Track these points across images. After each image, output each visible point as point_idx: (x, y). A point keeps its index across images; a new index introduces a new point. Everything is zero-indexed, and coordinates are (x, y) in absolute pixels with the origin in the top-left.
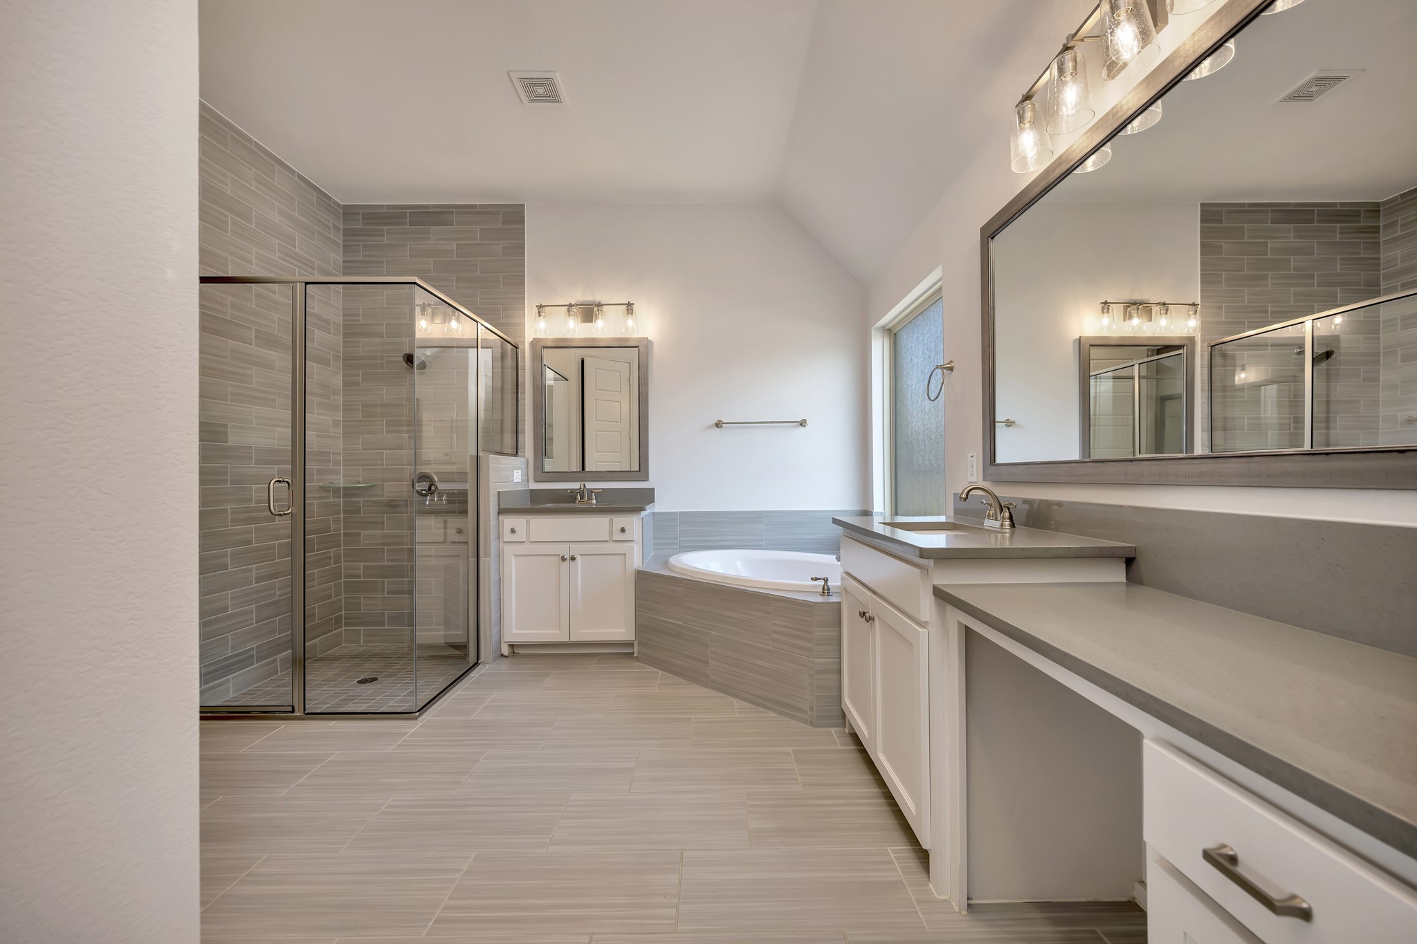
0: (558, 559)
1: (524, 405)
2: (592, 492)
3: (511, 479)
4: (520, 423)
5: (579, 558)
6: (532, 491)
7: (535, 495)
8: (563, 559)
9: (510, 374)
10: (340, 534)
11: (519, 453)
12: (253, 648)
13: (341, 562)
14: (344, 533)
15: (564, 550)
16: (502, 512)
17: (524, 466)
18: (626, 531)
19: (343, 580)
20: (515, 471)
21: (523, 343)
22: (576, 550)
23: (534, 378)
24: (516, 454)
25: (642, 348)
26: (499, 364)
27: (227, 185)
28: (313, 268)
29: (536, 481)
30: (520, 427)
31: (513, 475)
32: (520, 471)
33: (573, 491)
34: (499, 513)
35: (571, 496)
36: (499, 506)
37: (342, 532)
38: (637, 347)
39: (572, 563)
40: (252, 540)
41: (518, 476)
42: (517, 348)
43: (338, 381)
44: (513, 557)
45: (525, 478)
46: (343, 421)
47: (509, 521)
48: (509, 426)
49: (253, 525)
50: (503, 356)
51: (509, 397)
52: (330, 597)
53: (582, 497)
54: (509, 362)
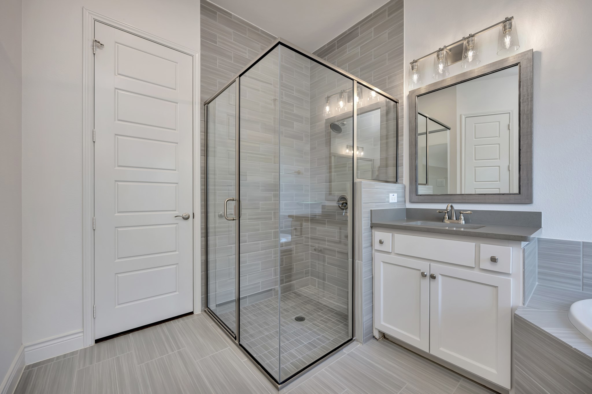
0: (419, 274)
1: (402, 145)
2: (461, 213)
3: (387, 200)
4: (399, 158)
5: (440, 278)
6: (408, 210)
7: (410, 214)
8: (423, 275)
9: (393, 123)
10: (309, 227)
11: (399, 181)
12: (259, 283)
13: (309, 243)
14: (311, 227)
15: (424, 267)
16: (373, 226)
17: (401, 191)
18: (499, 261)
19: (310, 252)
20: (391, 195)
21: (402, 98)
22: (436, 269)
23: (410, 122)
24: (396, 182)
25: (523, 64)
26: (385, 118)
27: (246, 53)
28: (293, 90)
29: (411, 202)
30: (399, 162)
31: (389, 197)
32: (396, 195)
33: (441, 211)
34: (372, 227)
35: (439, 217)
36: (371, 221)
37: (310, 227)
38: (516, 65)
39: (433, 282)
40: (259, 229)
41: (393, 198)
42: (396, 102)
43: (308, 148)
44: (382, 263)
45: (403, 199)
46: (310, 169)
47: (379, 235)
48: (392, 162)
49: (260, 222)
50: (388, 113)
51: (392, 140)
52: (303, 260)
53: (450, 218)
54: (392, 115)
